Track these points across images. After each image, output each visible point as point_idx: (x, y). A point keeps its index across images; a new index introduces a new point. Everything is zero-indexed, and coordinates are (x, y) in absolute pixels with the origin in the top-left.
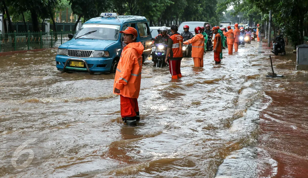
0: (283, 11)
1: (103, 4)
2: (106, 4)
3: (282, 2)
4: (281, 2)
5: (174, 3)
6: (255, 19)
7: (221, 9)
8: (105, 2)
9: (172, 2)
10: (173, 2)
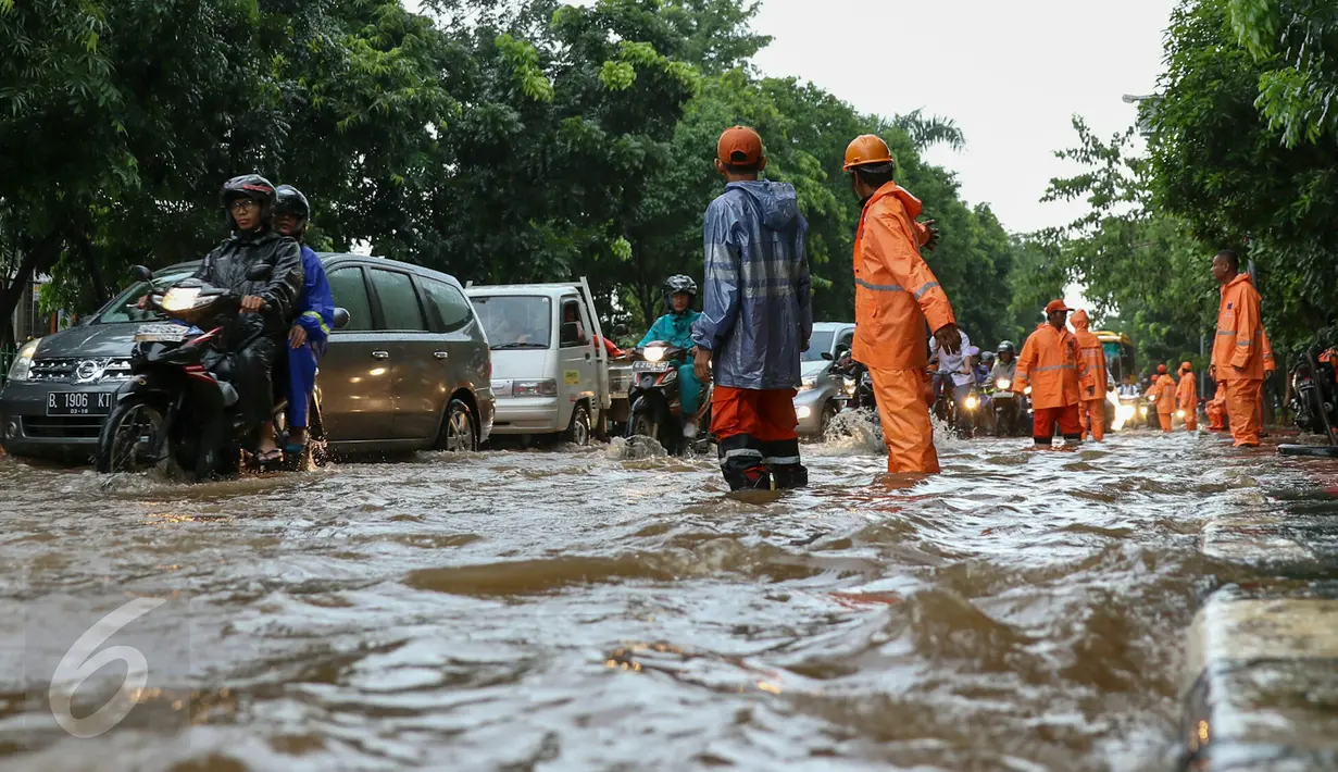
0: (1308, 262)
1: (522, 263)
2: (537, 263)
3: (1311, 194)
4: (1306, 197)
5: (829, 283)
6: (1172, 363)
7: (1029, 298)
8: (532, 256)
9: (821, 280)
10: (826, 282)
